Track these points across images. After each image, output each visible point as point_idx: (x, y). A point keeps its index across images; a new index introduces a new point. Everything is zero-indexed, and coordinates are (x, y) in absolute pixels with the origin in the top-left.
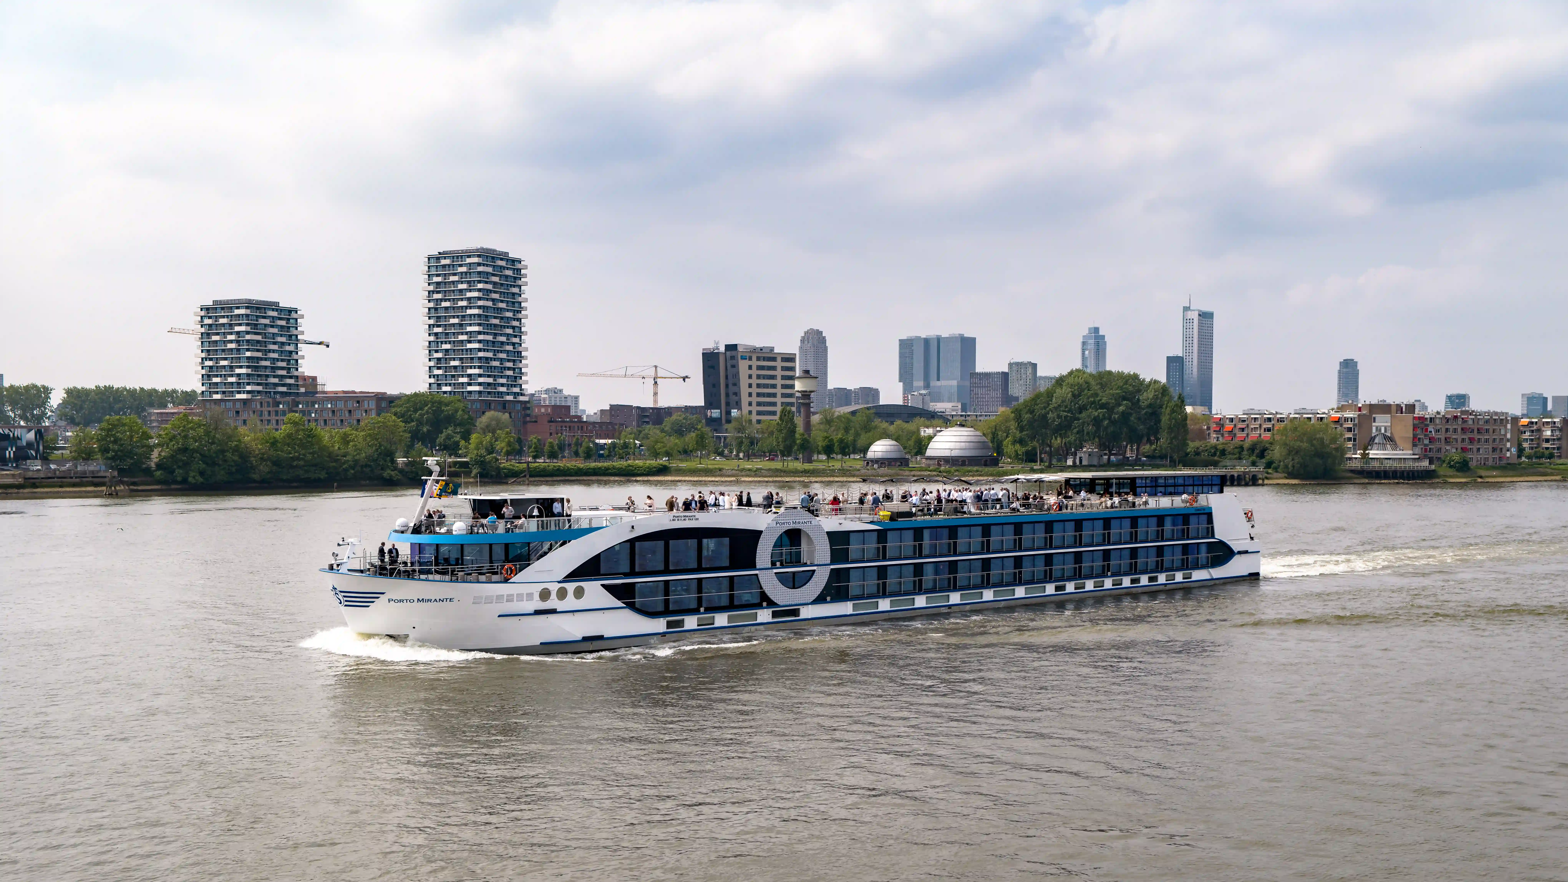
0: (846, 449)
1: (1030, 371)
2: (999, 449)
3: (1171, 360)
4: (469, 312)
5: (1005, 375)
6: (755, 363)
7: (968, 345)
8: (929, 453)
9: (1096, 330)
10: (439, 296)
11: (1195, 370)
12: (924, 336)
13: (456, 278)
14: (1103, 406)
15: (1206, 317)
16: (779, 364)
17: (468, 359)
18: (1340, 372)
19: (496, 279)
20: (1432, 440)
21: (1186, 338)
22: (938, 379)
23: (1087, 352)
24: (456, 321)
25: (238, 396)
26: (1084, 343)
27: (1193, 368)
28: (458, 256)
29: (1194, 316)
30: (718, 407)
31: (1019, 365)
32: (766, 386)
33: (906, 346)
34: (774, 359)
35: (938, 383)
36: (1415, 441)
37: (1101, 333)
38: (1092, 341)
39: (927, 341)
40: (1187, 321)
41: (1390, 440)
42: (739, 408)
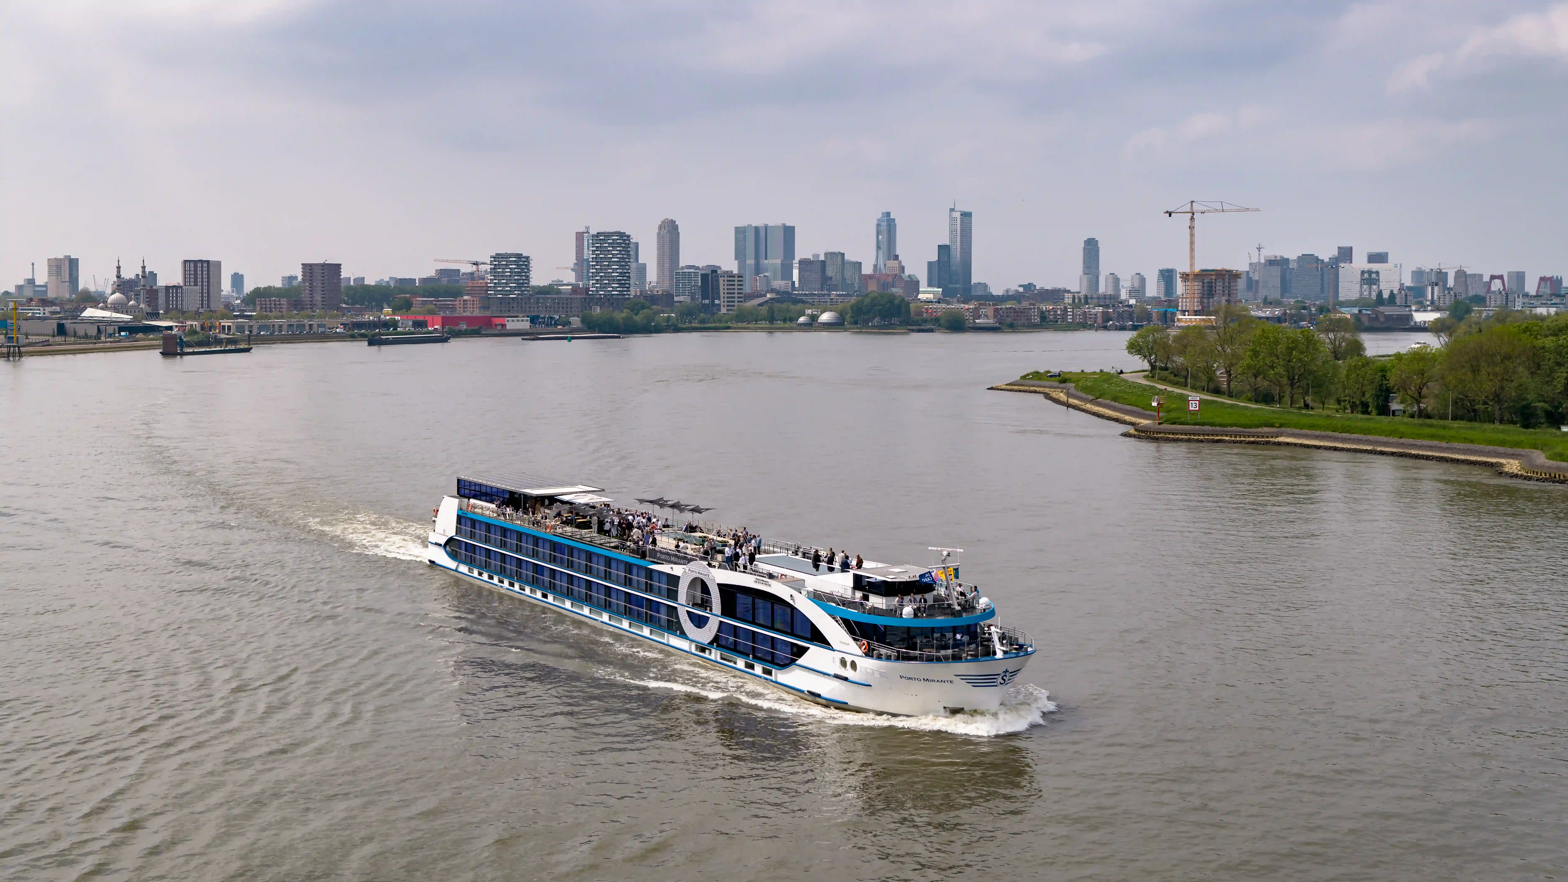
0: (791, 320)
1: (840, 258)
2: (844, 320)
3: (940, 247)
4: (613, 260)
5: (823, 263)
6: (726, 279)
7: (789, 232)
8: (819, 321)
9: (888, 214)
10: (599, 252)
11: (958, 255)
12: (753, 225)
13: (607, 245)
14: (881, 305)
15: (966, 216)
16: (736, 279)
17: (612, 280)
18: (1084, 249)
19: (623, 245)
20: (1001, 316)
21: (952, 232)
22: (766, 259)
23: (880, 237)
24: (607, 263)
25: (511, 296)
26: (878, 225)
27: (957, 253)
28: (608, 235)
29: (957, 215)
30: (708, 299)
31: (832, 254)
32: (731, 289)
33: (740, 232)
34: (734, 277)
35: (766, 262)
36: (995, 317)
37: (892, 217)
38: (884, 224)
39: (757, 229)
40: (952, 219)
41: (986, 316)
42: (719, 299)
